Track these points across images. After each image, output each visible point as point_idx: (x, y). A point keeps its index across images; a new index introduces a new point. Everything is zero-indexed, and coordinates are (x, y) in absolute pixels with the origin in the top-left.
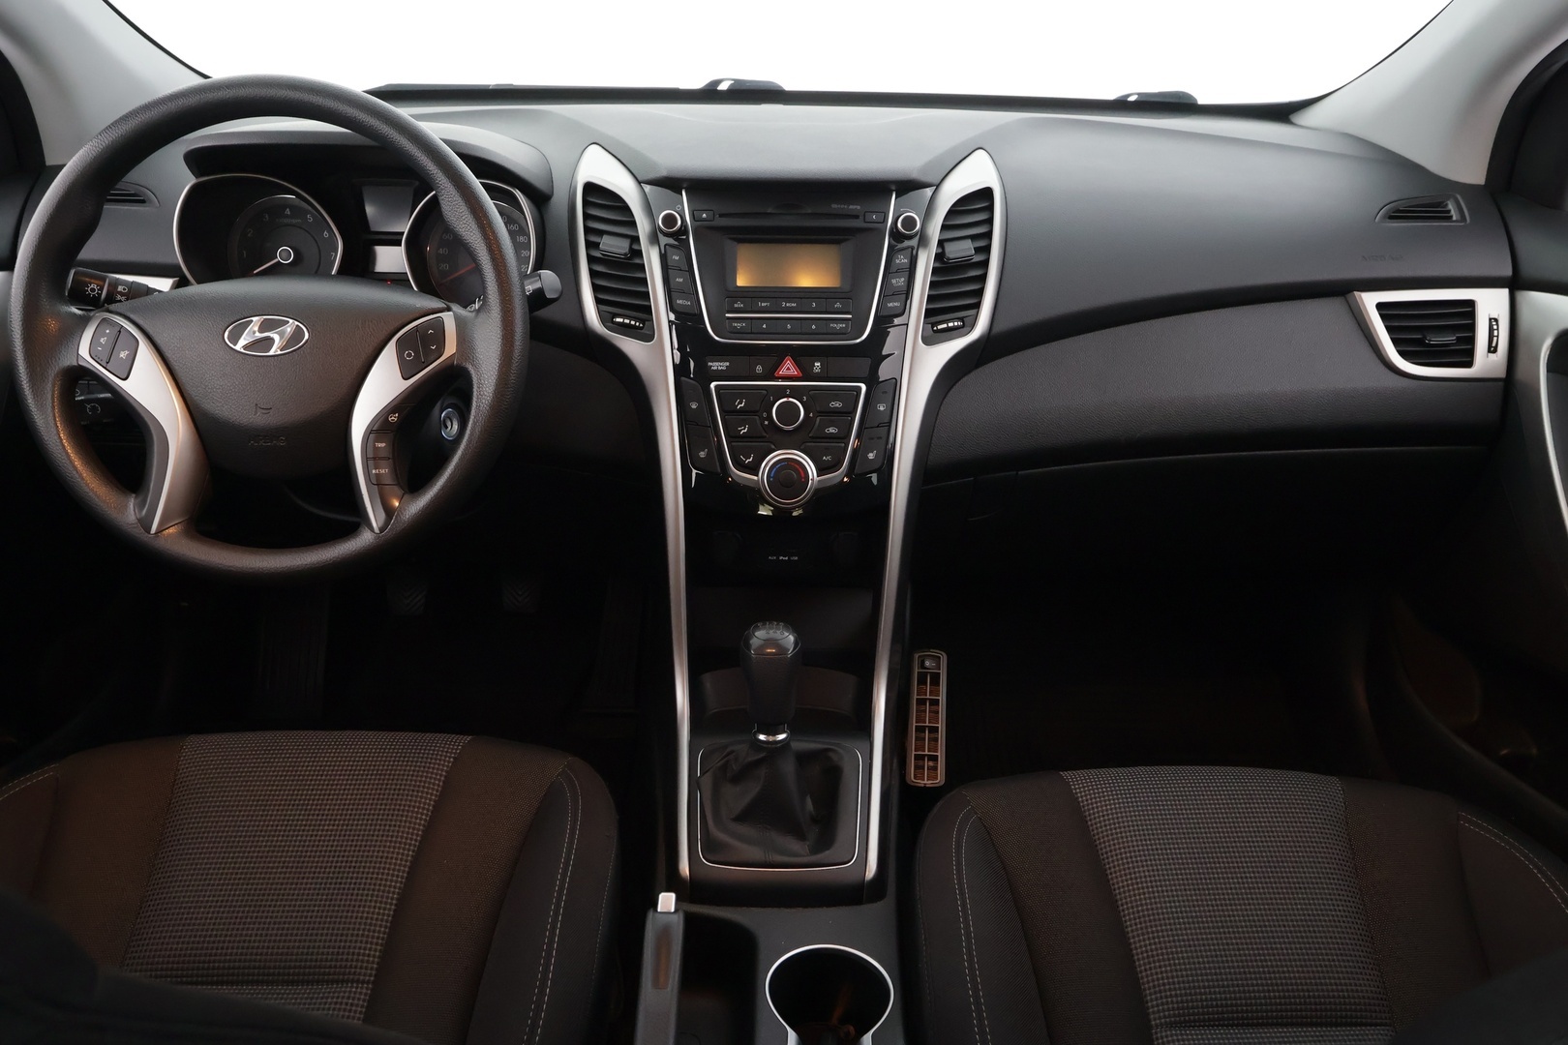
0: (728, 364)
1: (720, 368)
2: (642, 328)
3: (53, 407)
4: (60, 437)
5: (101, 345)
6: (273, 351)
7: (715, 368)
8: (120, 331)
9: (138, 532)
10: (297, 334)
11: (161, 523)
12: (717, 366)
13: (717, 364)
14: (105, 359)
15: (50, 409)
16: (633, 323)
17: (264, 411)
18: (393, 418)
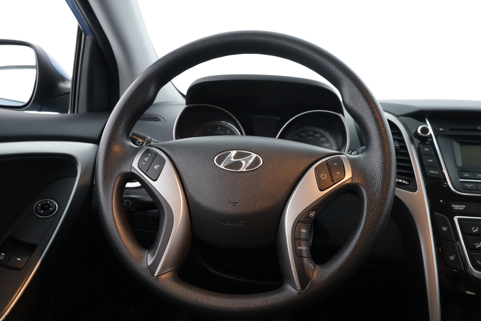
0: (464, 206)
1: (459, 209)
2: (408, 185)
3: (113, 194)
4: (113, 211)
5: (145, 161)
6: (243, 169)
7: (457, 208)
8: (156, 155)
9: (146, 275)
10: (256, 161)
11: (161, 270)
12: (456, 207)
13: (458, 206)
14: (146, 169)
15: (111, 194)
16: (404, 182)
17: (233, 204)
18: (312, 214)
